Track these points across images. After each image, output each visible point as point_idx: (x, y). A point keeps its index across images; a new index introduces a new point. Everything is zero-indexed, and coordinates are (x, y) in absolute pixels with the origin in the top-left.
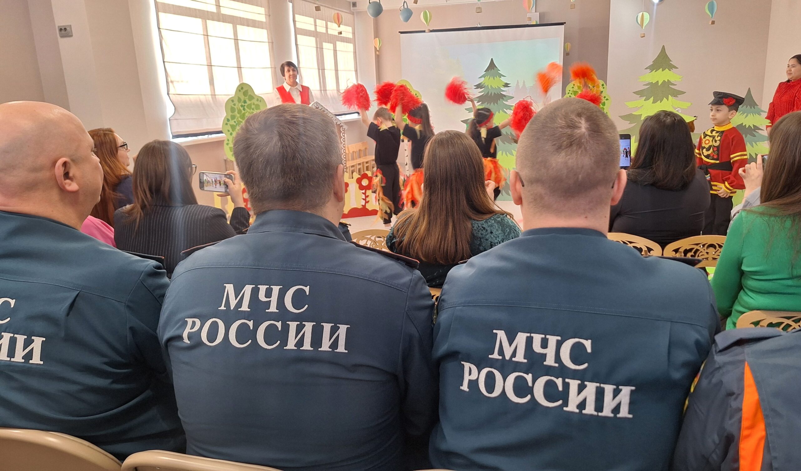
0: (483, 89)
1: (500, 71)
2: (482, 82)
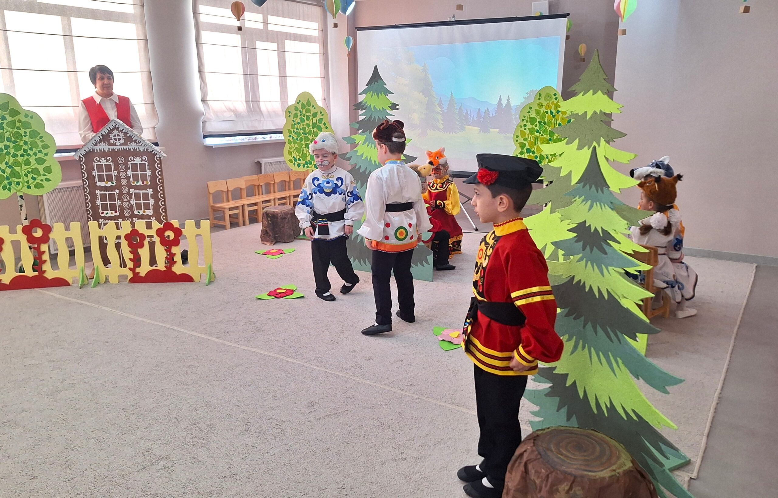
0: (365, 110)
1: (386, 85)
2: (363, 101)
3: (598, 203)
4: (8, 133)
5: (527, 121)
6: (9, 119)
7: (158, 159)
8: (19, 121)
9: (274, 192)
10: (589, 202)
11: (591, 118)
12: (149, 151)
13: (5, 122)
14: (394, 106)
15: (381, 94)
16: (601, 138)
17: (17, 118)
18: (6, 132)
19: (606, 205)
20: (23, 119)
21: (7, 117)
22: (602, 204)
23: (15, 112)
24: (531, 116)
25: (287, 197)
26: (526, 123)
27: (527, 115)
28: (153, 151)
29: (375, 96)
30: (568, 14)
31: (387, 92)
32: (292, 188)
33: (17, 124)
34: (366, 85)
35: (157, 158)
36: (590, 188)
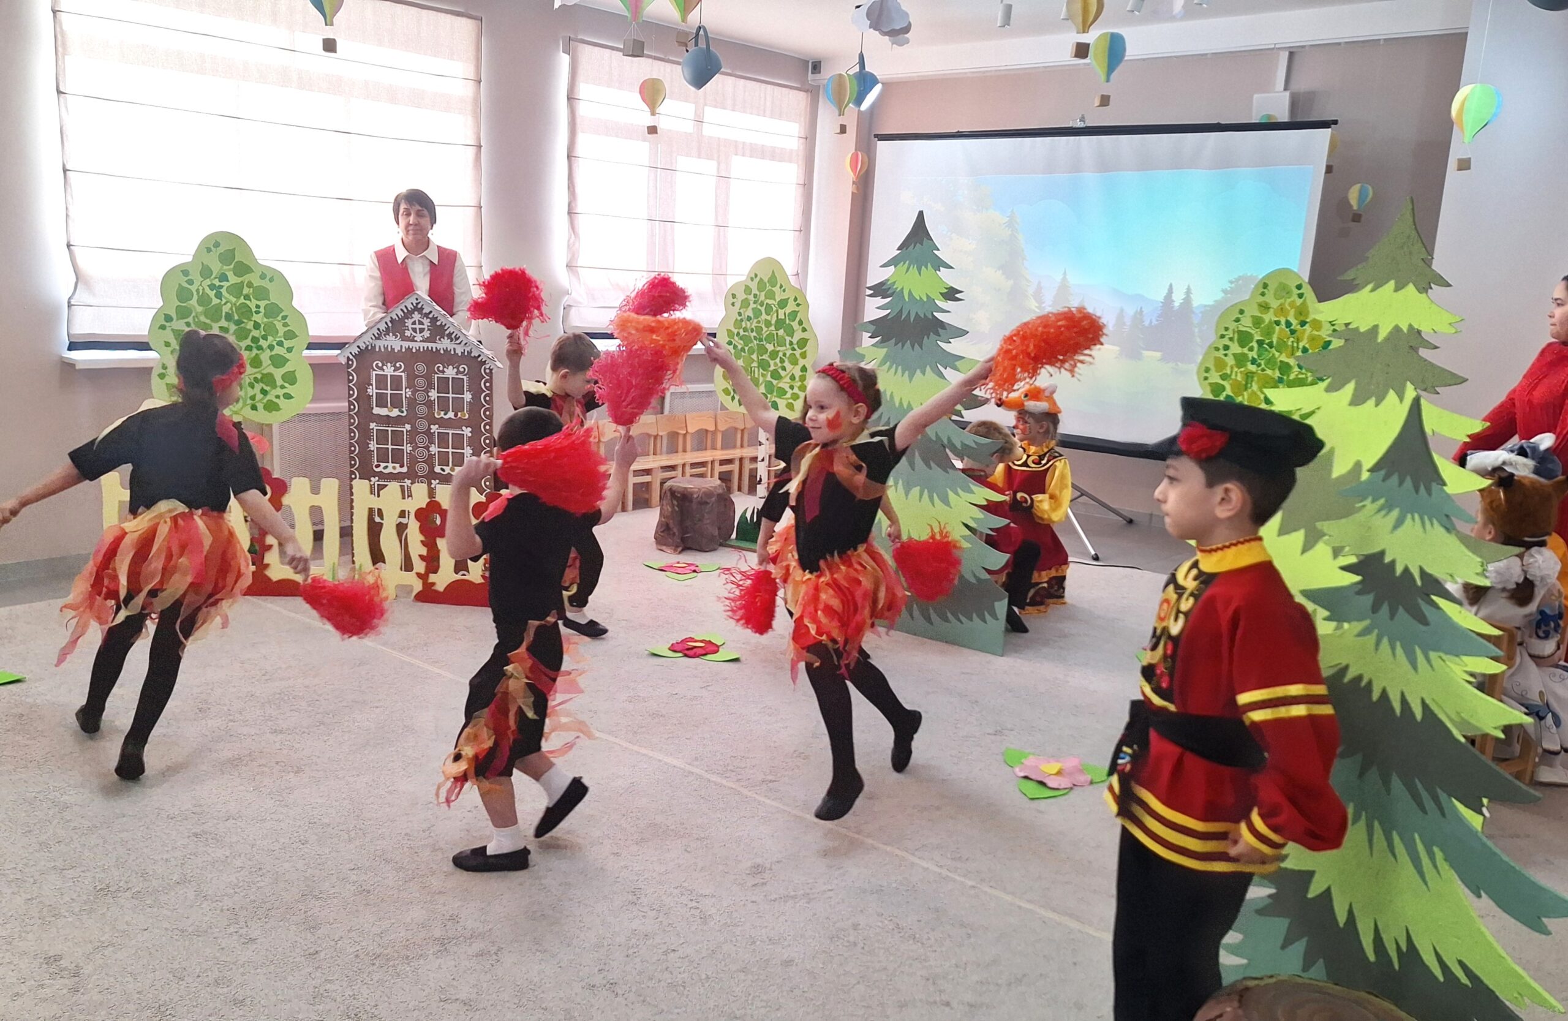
0: (890, 299)
1: (938, 250)
2: (887, 280)
3: (1416, 516)
4: (229, 305)
5: (1231, 339)
6: (233, 279)
7: (488, 371)
8: (250, 285)
9: (684, 451)
10: (1395, 513)
11: (1387, 339)
12: (473, 355)
13: (225, 284)
14: (951, 294)
15: (927, 267)
16: (1408, 383)
17: (246, 278)
18: (225, 304)
19: (1435, 521)
20: (257, 282)
21: (230, 275)
22: (1426, 518)
23: (243, 269)
24: (1242, 329)
25: (706, 462)
26: (1228, 343)
27: (1233, 326)
28: (479, 356)
29: (914, 270)
30: (1335, 122)
31: (939, 264)
32: (719, 444)
33: (246, 291)
34: (898, 249)
35: (485, 369)
36: (1401, 483)
